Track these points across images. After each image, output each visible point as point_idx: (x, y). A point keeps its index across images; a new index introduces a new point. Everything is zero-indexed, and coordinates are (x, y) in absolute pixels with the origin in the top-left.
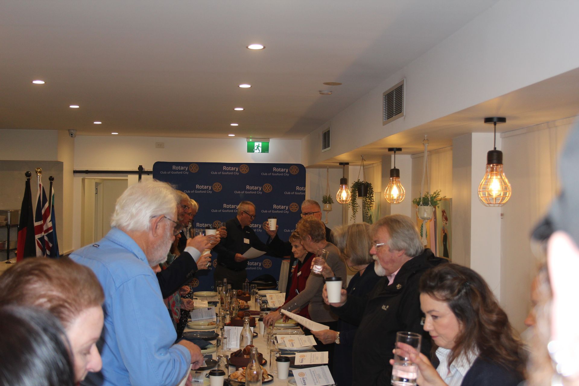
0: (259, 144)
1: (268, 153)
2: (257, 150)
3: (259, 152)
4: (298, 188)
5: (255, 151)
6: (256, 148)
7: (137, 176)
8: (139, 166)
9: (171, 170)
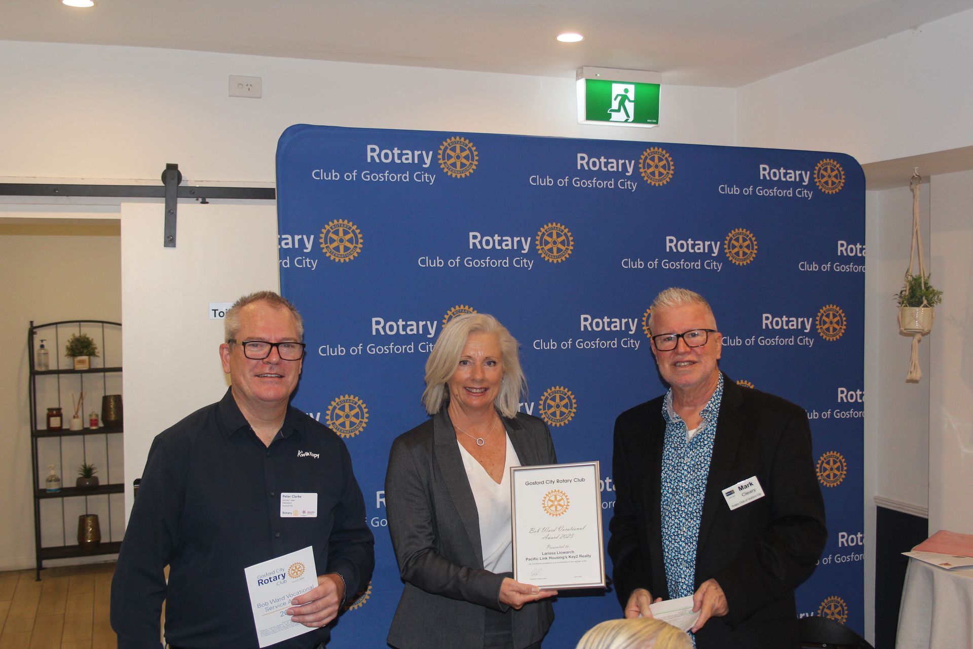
0: (626, 91)
1: (657, 123)
2: (619, 111)
3: (626, 121)
4: (842, 247)
5: (615, 116)
6: (615, 105)
7: (158, 208)
8: (165, 168)
9: (361, 163)
